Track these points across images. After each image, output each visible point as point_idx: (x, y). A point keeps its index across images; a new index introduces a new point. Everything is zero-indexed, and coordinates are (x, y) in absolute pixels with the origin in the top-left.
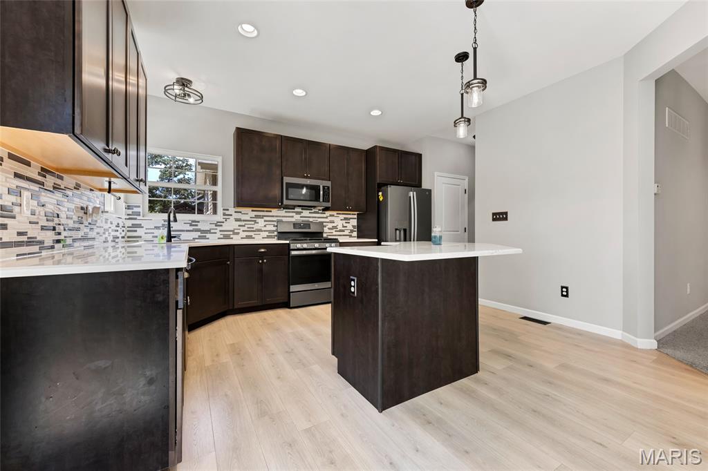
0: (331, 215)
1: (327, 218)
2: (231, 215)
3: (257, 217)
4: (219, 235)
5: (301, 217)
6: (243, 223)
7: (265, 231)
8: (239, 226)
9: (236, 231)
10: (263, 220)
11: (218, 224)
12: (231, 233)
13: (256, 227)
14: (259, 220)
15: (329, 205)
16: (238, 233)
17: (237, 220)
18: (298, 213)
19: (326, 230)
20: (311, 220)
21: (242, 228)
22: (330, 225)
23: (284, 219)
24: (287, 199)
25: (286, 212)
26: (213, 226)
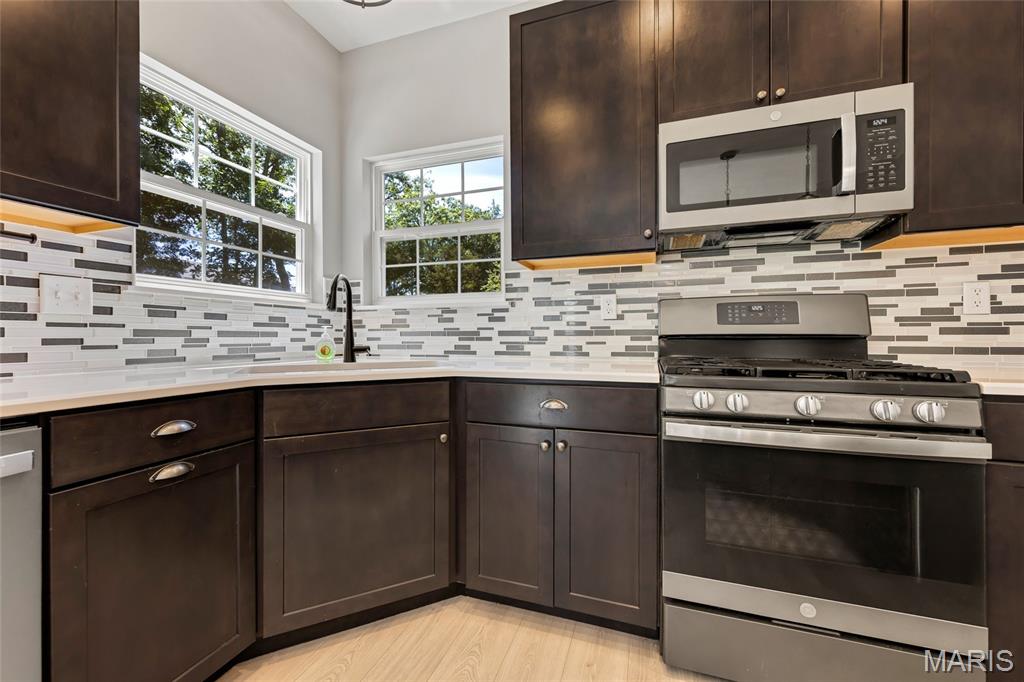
0: (912, 262)
1: (890, 272)
2: (526, 289)
3: (595, 289)
4: (497, 344)
5: (755, 280)
6: (555, 311)
7: (619, 333)
8: (546, 318)
9: (538, 334)
10: (612, 298)
11: (496, 315)
12: (526, 339)
13: (593, 320)
14: (600, 300)
15: (902, 200)
16: (543, 340)
17: (539, 302)
18: (739, 266)
19: (881, 325)
20: (803, 287)
21: (555, 326)
22: (912, 306)
23: (688, 292)
24: (674, 206)
25: (695, 266)
26: (484, 322)
